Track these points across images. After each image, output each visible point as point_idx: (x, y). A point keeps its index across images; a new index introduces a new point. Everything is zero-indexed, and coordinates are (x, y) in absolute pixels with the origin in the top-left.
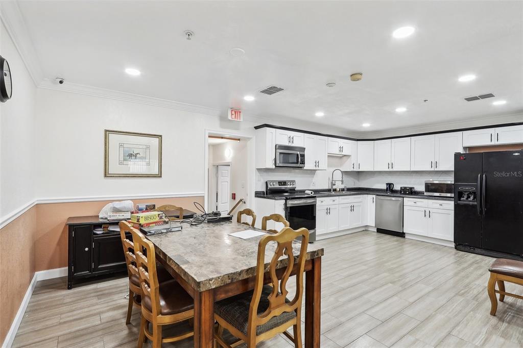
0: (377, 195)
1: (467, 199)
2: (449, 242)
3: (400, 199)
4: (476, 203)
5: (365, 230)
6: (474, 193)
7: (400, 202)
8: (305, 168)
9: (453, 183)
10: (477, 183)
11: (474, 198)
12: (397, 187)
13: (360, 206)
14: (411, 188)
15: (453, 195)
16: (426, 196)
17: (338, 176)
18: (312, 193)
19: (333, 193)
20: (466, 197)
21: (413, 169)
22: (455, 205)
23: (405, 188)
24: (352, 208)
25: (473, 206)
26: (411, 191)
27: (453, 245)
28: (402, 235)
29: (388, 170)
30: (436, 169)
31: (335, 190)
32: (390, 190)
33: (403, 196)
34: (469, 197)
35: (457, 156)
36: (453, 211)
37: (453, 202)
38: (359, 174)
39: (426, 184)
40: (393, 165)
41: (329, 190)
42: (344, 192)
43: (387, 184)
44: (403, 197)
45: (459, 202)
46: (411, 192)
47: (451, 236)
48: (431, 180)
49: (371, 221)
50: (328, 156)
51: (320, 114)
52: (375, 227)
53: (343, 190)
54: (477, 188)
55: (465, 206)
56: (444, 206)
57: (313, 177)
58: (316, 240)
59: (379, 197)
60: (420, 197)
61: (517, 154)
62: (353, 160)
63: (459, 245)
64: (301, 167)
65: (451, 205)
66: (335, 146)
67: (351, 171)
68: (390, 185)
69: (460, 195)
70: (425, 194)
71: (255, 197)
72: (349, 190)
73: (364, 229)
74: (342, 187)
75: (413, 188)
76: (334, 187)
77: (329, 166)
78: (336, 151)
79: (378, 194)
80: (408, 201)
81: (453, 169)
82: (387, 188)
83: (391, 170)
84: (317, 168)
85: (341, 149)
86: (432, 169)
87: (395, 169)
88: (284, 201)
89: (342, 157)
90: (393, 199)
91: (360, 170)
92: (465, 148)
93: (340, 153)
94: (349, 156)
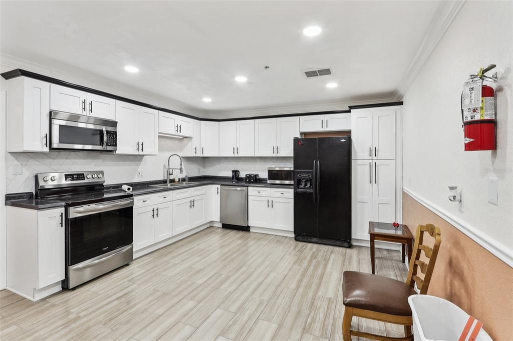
0: (222, 185)
1: (304, 186)
2: (289, 233)
3: (245, 188)
4: (312, 191)
5: (210, 227)
6: (310, 180)
7: (245, 192)
8: (118, 152)
9: (293, 169)
10: (313, 169)
11: (311, 185)
12: (242, 175)
13: (202, 199)
14: (256, 176)
15: (292, 182)
16: (269, 184)
17: (176, 163)
18: (129, 189)
19: (169, 185)
20: (303, 184)
21: (257, 155)
22: (294, 193)
23: (250, 175)
24: (192, 204)
25: (310, 194)
26: (256, 179)
27: (293, 235)
28: (246, 229)
29: (233, 155)
30: (278, 155)
31: (172, 181)
32: (236, 178)
33: (247, 185)
34: (306, 185)
35: (296, 140)
36: (293, 200)
37: (293, 190)
38: (204, 160)
39: (269, 171)
40: (238, 150)
41: (165, 182)
42: (184, 183)
43: (233, 171)
44: (248, 187)
45: (298, 190)
46: (254, 180)
47: (291, 227)
48: (273, 166)
49: (215, 216)
50: (159, 136)
51: (132, 69)
52: (220, 222)
53: (184, 180)
54: (312, 175)
55: (303, 193)
56: (285, 195)
57: (139, 165)
58: (134, 258)
59: (225, 188)
60: (263, 185)
61: (343, 140)
62: (194, 143)
63: (298, 235)
64: (111, 151)
65: (290, 193)
66: (170, 123)
67: (193, 157)
68: (235, 172)
69: (298, 182)
70: (268, 182)
71: (6, 204)
72: (192, 179)
73: (208, 226)
74: (183, 176)
75: (258, 175)
76: (171, 177)
77: (161, 149)
78: (172, 131)
79: (223, 183)
80: (253, 190)
81: (292, 155)
82: (233, 176)
83: (236, 155)
84: (141, 153)
85: (178, 128)
86: (274, 155)
87: (240, 155)
88: (62, 210)
89: (181, 139)
90: (239, 189)
91: (205, 155)
92: (302, 134)
93: (177, 134)
94: (190, 138)
